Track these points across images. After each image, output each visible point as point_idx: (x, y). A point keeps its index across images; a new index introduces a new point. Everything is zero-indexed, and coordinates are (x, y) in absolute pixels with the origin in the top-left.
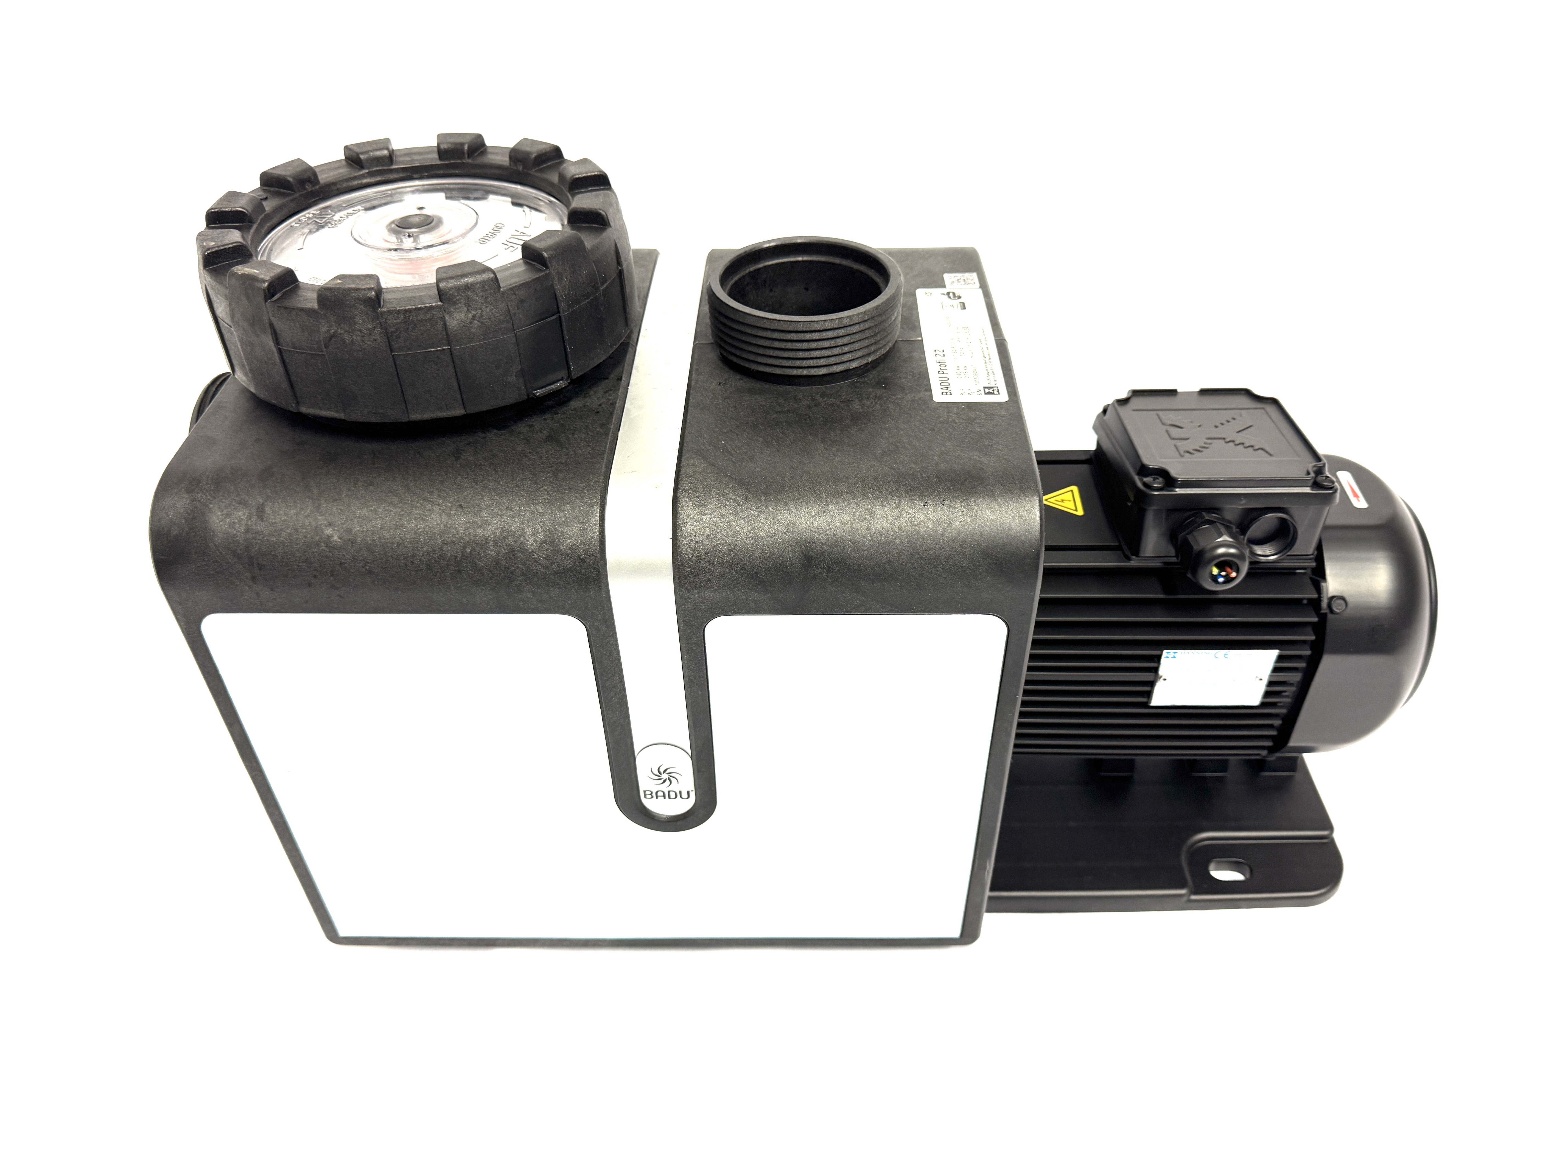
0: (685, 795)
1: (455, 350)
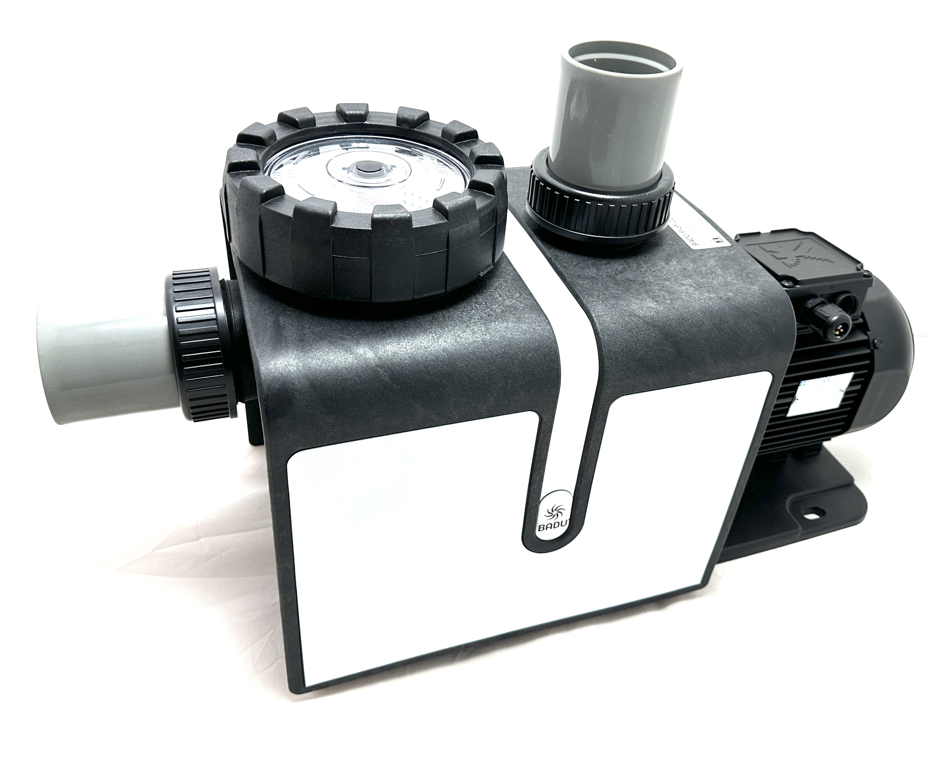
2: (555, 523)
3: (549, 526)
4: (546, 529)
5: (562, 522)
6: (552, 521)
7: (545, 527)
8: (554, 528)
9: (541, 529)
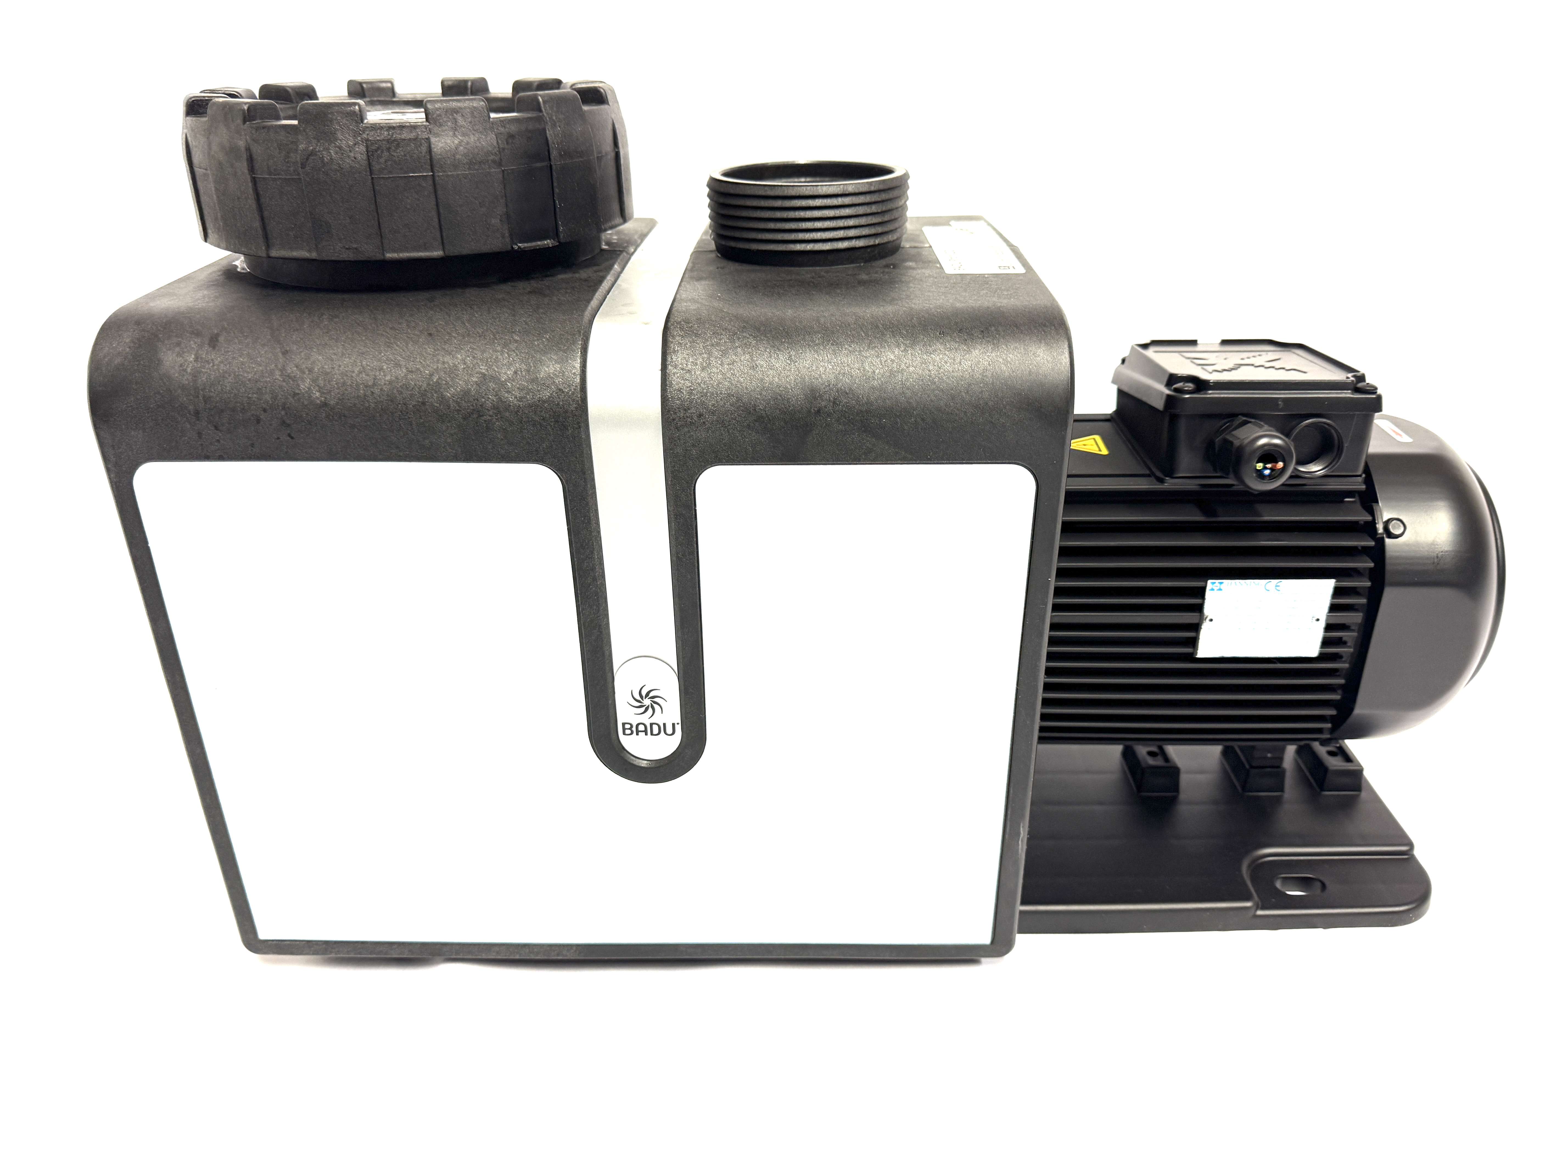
0: (670, 731)
1: (438, 176)
2: (651, 725)
3: (641, 728)
4: (637, 734)
5: (664, 725)
6: (646, 719)
7: (634, 729)
8: (652, 734)
9: (628, 732)
